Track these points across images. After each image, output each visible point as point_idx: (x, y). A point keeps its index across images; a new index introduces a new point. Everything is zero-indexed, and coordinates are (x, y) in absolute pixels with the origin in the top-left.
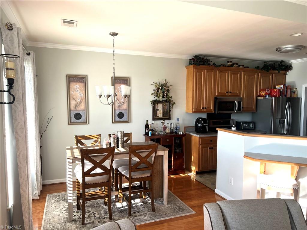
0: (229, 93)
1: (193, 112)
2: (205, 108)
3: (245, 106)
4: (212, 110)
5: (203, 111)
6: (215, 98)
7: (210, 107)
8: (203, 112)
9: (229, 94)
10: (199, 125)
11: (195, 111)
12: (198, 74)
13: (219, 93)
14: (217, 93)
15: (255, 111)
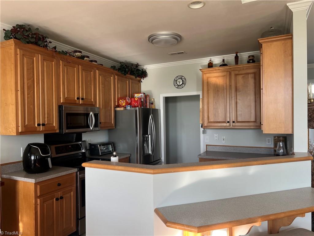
0: (81, 100)
1: (19, 134)
2: (43, 125)
3: (102, 121)
4: (56, 129)
5: (38, 129)
6: (60, 107)
7: (51, 123)
8: (39, 132)
9: (81, 102)
10: (33, 158)
11: (24, 130)
12: (25, 59)
13: (65, 99)
14: (62, 99)
15: (114, 128)
